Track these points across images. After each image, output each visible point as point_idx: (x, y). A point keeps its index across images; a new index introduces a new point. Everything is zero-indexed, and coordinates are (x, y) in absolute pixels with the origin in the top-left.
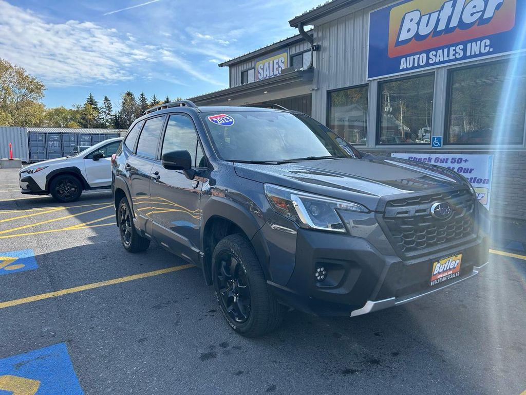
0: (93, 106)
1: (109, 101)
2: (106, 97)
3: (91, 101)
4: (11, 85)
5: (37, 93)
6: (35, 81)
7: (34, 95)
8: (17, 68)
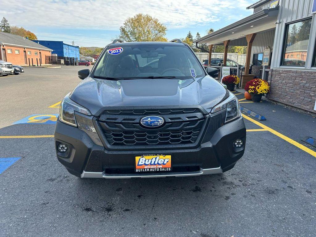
0: (190, 39)
1: (199, 35)
2: (198, 33)
3: (189, 36)
4: (151, 29)
5: (163, 32)
6: (162, 26)
7: (161, 33)
8: (154, 19)
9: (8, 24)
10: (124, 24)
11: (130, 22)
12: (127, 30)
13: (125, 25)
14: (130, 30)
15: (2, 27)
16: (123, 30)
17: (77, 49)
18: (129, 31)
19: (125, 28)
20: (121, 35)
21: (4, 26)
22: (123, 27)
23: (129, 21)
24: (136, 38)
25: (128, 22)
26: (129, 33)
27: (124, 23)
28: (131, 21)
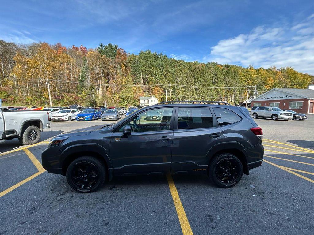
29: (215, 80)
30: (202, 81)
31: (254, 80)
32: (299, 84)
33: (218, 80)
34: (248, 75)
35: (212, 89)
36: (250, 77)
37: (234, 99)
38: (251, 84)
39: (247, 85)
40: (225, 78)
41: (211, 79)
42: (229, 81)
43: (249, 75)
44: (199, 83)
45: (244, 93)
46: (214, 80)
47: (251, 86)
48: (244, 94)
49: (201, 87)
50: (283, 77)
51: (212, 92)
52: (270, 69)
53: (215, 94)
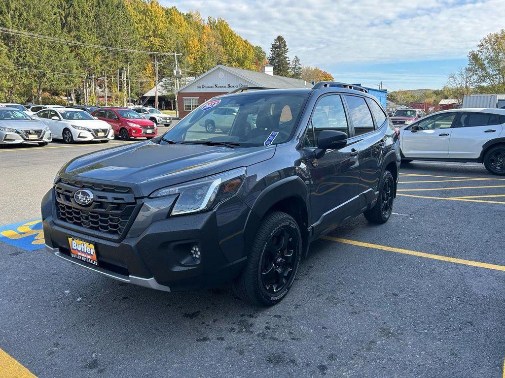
9: (300, 64)
10: (479, 46)
11: (491, 40)
12: (482, 57)
13: (479, 49)
14: (490, 55)
15: (292, 69)
16: (475, 57)
17: (384, 95)
18: (487, 58)
19: (480, 54)
20: (468, 66)
21: (295, 68)
22: (475, 52)
23: (489, 40)
24: (499, 70)
25: (486, 42)
26: (486, 62)
27: (479, 43)
28: (493, 40)
29: (69, 19)
30: (25, 13)
31: (163, 38)
32: (238, 60)
33: (75, 18)
34: (148, 21)
35: (65, 47)
36: (153, 27)
37: (127, 84)
38: (158, 47)
39: (149, 47)
40: (97, 16)
41: (55, 14)
42: (110, 29)
43: (151, 20)
44: (17, 20)
45: (145, 69)
46: (66, 17)
47: (158, 51)
48: (144, 72)
49: (25, 34)
50: (214, 40)
51: (65, 56)
52: (189, 16)
53: (75, 63)
